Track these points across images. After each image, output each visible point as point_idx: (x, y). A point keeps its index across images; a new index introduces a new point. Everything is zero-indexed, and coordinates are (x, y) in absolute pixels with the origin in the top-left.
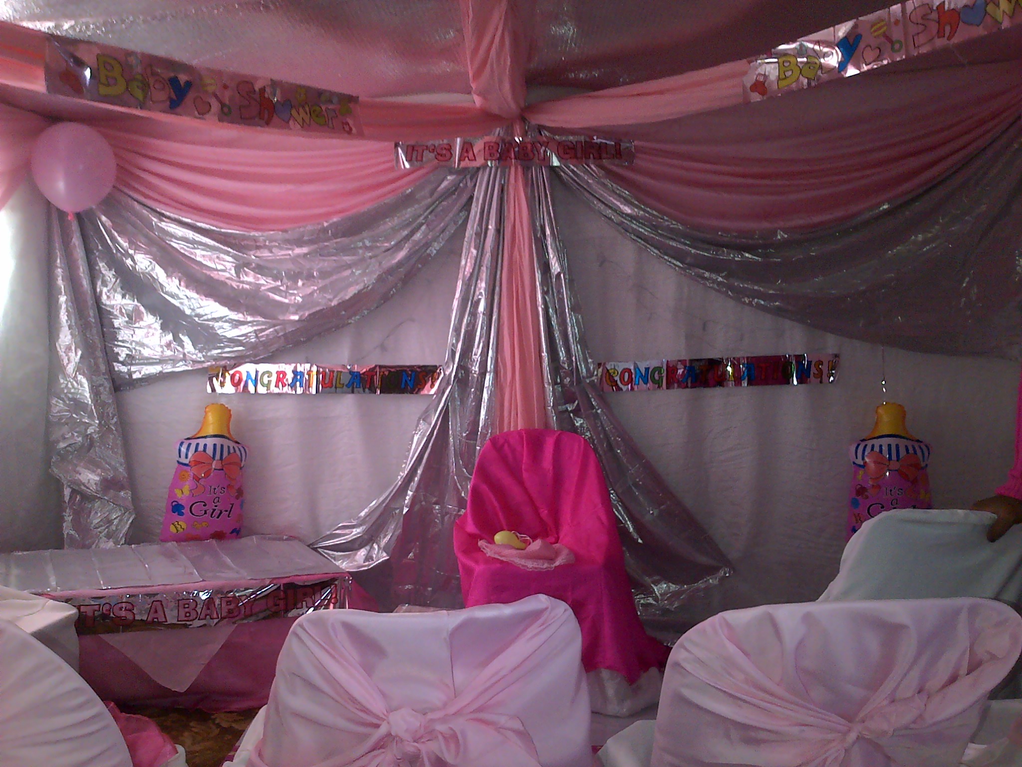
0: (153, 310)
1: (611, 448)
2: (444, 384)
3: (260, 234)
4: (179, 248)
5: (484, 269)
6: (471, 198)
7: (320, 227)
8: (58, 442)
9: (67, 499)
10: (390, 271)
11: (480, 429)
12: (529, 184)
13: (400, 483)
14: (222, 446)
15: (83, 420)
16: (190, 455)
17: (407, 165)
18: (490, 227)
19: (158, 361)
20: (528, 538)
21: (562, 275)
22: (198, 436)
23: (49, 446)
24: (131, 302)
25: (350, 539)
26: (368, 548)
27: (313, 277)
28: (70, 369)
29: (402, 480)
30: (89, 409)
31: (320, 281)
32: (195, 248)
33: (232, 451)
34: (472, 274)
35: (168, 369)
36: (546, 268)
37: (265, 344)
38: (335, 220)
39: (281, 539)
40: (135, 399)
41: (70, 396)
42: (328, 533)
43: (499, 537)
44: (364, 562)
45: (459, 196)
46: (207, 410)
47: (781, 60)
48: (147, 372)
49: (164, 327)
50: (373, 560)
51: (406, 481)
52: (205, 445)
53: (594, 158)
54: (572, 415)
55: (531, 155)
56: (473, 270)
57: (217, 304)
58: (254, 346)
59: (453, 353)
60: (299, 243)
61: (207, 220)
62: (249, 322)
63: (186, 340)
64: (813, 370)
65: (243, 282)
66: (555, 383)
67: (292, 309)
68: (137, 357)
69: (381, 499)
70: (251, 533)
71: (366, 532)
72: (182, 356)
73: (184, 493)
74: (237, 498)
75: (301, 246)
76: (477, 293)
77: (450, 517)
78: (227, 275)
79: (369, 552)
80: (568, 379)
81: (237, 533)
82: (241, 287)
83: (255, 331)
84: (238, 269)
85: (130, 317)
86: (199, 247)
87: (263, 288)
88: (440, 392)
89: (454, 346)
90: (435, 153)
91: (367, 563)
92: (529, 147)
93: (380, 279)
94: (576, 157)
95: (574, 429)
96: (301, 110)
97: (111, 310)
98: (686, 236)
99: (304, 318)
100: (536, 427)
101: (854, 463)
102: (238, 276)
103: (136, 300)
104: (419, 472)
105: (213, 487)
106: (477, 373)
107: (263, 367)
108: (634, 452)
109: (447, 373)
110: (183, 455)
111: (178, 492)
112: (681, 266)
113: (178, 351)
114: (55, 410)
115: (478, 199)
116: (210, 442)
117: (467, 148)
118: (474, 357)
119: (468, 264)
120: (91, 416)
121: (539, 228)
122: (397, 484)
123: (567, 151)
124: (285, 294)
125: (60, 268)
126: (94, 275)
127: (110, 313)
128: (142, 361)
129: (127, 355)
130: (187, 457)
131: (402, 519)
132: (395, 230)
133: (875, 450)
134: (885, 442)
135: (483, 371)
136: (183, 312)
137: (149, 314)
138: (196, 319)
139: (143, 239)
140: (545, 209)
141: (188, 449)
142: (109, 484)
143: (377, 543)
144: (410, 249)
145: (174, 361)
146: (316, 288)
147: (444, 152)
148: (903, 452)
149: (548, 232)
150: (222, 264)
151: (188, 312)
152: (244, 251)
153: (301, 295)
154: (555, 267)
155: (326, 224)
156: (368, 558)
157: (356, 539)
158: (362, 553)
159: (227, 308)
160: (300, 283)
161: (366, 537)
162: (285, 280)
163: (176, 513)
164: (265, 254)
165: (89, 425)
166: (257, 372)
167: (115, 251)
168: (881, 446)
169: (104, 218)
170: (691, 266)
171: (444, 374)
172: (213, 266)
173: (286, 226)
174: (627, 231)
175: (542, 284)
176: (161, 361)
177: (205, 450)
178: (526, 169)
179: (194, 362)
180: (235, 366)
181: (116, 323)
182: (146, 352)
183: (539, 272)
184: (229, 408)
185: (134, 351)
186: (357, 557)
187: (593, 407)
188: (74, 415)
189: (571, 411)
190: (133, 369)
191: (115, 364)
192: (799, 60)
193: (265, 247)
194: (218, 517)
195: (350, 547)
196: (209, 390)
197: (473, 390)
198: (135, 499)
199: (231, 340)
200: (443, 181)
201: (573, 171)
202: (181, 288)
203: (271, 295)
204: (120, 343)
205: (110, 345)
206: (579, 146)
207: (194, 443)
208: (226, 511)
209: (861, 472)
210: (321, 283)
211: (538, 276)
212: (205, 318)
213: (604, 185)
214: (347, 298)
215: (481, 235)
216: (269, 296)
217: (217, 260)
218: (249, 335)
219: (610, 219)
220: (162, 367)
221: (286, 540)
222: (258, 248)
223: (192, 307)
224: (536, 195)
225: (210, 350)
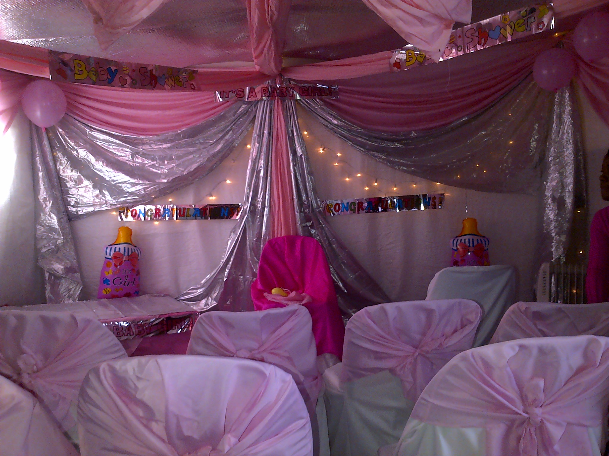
0: (88, 178)
1: (330, 244)
2: (243, 214)
3: (145, 137)
4: (101, 145)
5: (263, 153)
6: (255, 116)
7: (176, 133)
8: (42, 248)
9: (47, 278)
10: (214, 156)
11: (262, 236)
12: (285, 109)
13: (222, 265)
14: (128, 249)
15: (55, 237)
16: (112, 254)
17: (221, 100)
18: (265, 132)
19: (92, 205)
20: (289, 291)
21: (303, 156)
22: (115, 244)
23: (37, 251)
24: (76, 174)
25: (196, 295)
26: (206, 299)
27: (173, 159)
28: (48, 210)
29: (223, 264)
30: (58, 231)
31: (176, 161)
32: (109, 145)
33: (133, 251)
34: (256, 156)
35: (98, 209)
36: (294, 152)
37: (149, 195)
38: (184, 129)
39: (160, 296)
40: (79, 225)
41: (47, 224)
42: (185, 292)
43: (274, 291)
44: (204, 307)
45: (249, 116)
46: (120, 230)
47: (407, 52)
48: (86, 211)
49: (94, 187)
50: (209, 305)
51: (225, 263)
52: (120, 248)
53: (318, 95)
54: (309, 228)
55: (285, 94)
56: (257, 154)
57: (123, 175)
58: (143, 196)
59: (248, 198)
60: (165, 141)
61: (115, 130)
62: (141, 184)
63: (106, 193)
64: (431, 202)
65: (136, 162)
66: (301, 212)
67: (163, 176)
68: (81, 203)
69: (212, 274)
70: (145, 293)
71: (204, 291)
72: (104, 202)
73: (110, 273)
74: (137, 275)
75: (167, 143)
76: (259, 166)
77: (248, 282)
78: (127, 158)
79: (207, 301)
80: (307, 210)
81: (137, 293)
82: (135, 165)
83: (144, 188)
84: (133, 156)
85: (76, 182)
86: (112, 144)
87: (146, 165)
88: (242, 217)
89: (248, 194)
90: (236, 93)
91: (206, 307)
92: (284, 90)
93: (209, 160)
94: (308, 95)
95: (311, 235)
96: (170, 80)
97: (66, 179)
98: (366, 135)
99: (169, 181)
100: (292, 234)
101: (452, 249)
102: (133, 159)
103: (79, 173)
104: (232, 259)
105: (124, 270)
106: (260, 207)
107: (148, 207)
108: (342, 247)
109: (245, 208)
110: (108, 254)
111: (106, 273)
112: (364, 150)
113: (102, 199)
114: (38, 233)
115: (258, 117)
116: (122, 247)
117: (252, 90)
118: (258, 199)
119: (255, 151)
120: (58, 234)
121: (290, 132)
122: (220, 266)
123: (304, 92)
124: (158, 168)
125: (38, 157)
126: (55, 160)
127: (65, 180)
128: (83, 205)
129: (75, 202)
130: (110, 255)
131: (223, 284)
132: (216, 134)
133: (462, 242)
134: (467, 237)
135: (263, 206)
136: (105, 179)
137: (86, 180)
138: (112, 183)
139: (81, 141)
140: (293, 122)
141: (111, 251)
142: (69, 270)
143: (211, 297)
144: (224, 144)
145: (101, 205)
146: (174, 165)
147: (240, 93)
148: (475, 243)
149: (295, 134)
150: (124, 153)
151: (108, 179)
152: (136, 146)
153: (167, 169)
154: (299, 152)
155: (179, 132)
156: (206, 304)
157: (200, 295)
158: (204, 301)
159: (129, 177)
160: (166, 162)
161: (205, 293)
162: (158, 161)
163: (106, 284)
164: (148, 147)
165: (58, 239)
166: (145, 209)
167: (67, 148)
168: (465, 240)
169: (60, 130)
170: (369, 150)
171: (244, 209)
172: (119, 154)
173: (158, 133)
174: (336, 133)
175: (293, 161)
176: (94, 205)
177: (119, 251)
178: (283, 102)
179: (111, 205)
180: (133, 207)
181: (69, 185)
182: (85, 200)
183: (291, 155)
184: (131, 229)
185: (79, 200)
186: (200, 305)
187: (320, 224)
188: (50, 234)
189: (309, 226)
190: (79, 209)
191: (68, 207)
192: (415, 53)
193: (147, 144)
194: (128, 285)
195: (197, 299)
196: (120, 220)
197: (258, 216)
198: (82, 277)
199: (131, 193)
200: (240, 108)
201: (307, 102)
202: (104, 166)
203: (151, 169)
204: (71, 196)
205: (66, 197)
206: (310, 88)
207: (114, 247)
208: (132, 282)
209: (456, 253)
210: (178, 162)
211: (291, 157)
212: (117, 182)
213: (323, 109)
214: (192, 170)
215: (261, 135)
216: (150, 169)
217: (121, 151)
218: (141, 190)
219: (327, 126)
220: (94, 208)
221: (163, 296)
222: (143, 144)
223: (110, 176)
224: (289, 115)
225: (120, 198)
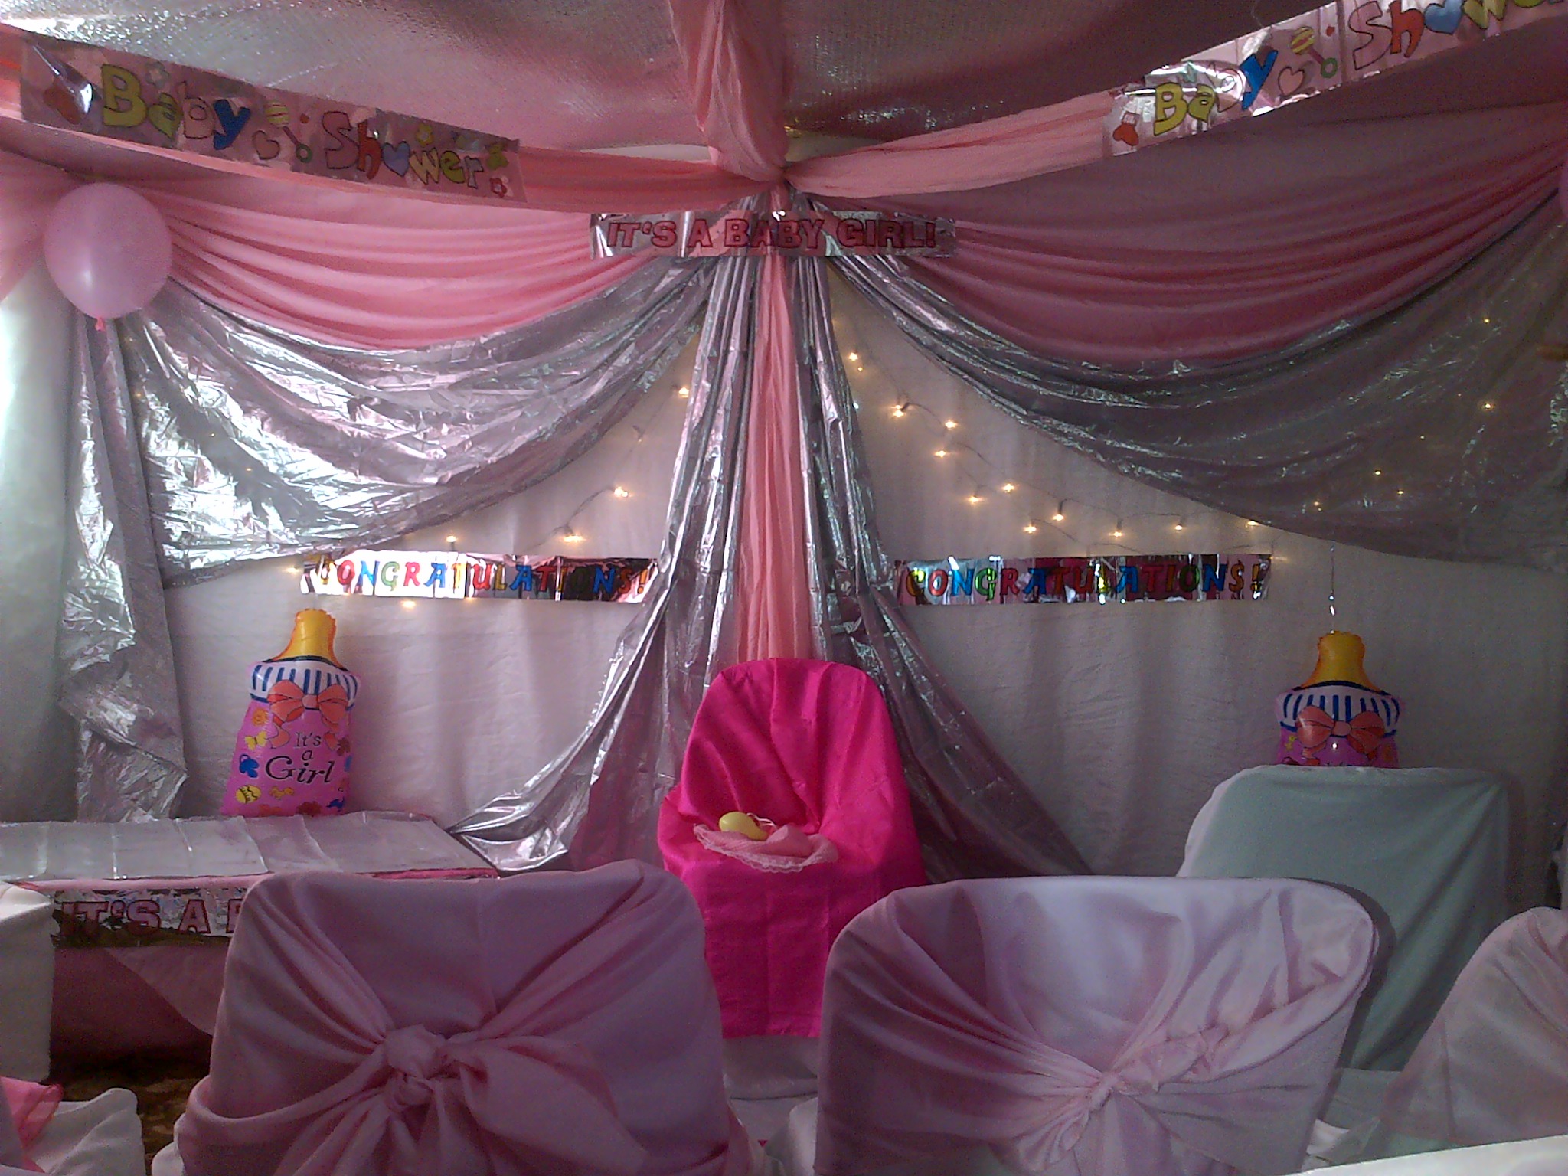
0: (222, 466)
1: (913, 691)
2: (657, 588)
3: (385, 352)
4: (265, 373)
5: (721, 412)
6: (705, 303)
7: (473, 344)
8: (73, 660)
9: (85, 749)
10: (580, 414)
11: (710, 657)
12: (794, 285)
13: (587, 737)
14: (319, 673)
15: (113, 629)
16: (269, 685)
17: (609, 252)
18: (732, 348)
19: (229, 542)
20: (772, 824)
21: (840, 424)
22: (282, 658)
23: (61, 664)
24: (193, 454)
25: (508, 822)
26: (537, 835)
27: (465, 420)
28: (94, 551)
29: (590, 733)
30: (122, 612)
31: (474, 426)
32: (288, 374)
33: (334, 681)
34: (702, 420)
35: (243, 554)
36: (816, 413)
37: (389, 520)
38: (497, 333)
39: (406, 819)
40: (198, 601)
41: (94, 591)
42: (478, 811)
43: (725, 821)
44: (531, 858)
45: (687, 300)
46: (299, 618)
47: (1160, 91)
48: (212, 560)
49: (240, 493)
50: (543, 855)
51: (597, 733)
52: (293, 671)
53: (894, 246)
54: (852, 639)
55: (796, 239)
56: (704, 413)
57: (317, 457)
58: (371, 524)
59: (672, 540)
60: (444, 367)
61: (306, 331)
62: (365, 486)
63: (272, 513)
64: (1229, 579)
65: (359, 426)
66: (827, 590)
67: (429, 468)
68: (198, 536)
69: (559, 761)
70: (358, 807)
71: (534, 811)
72: (264, 536)
73: (258, 744)
74: (340, 752)
75: (446, 373)
76: (710, 449)
77: (662, 792)
78: (337, 416)
79: (538, 842)
80: (848, 584)
81: (340, 806)
82: (356, 434)
83: (373, 500)
84: (353, 407)
85: (189, 476)
86: (295, 372)
87: (389, 436)
88: (652, 597)
89: (674, 528)
90: (652, 235)
91: (534, 859)
92: (794, 226)
93: (564, 426)
94: (865, 244)
95: (855, 662)
96: (425, 158)
97: (162, 465)
98: (1031, 368)
99: (446, 481)
100: (796, 656)
101: (1283, 724)
102: (353, 418)
103: (199, 451)
104: (617, 721)
105: (302, 735)
106: (708, 571)
107: (385, 556)
108: (950, 703)
109: (663, 570)
110: (259, 685)
111: (248, 740)
112: (1025, 413)
113: (259, 528)
114: (71, 612)
115: (714, 305)
116: (300, 667)
117: (700, 228)
118: (703, 546)
119: (698, 404)
120: (124, 623)
121: (807, 352)
122: (583, 738)
123: (854, 235)
124: (424, 445)
125: (87, 399)
126: (137, 412)
127: (161, 470)
128: (204, 543)
129: (183, 532)
130: (264, 690)
131: (589, 790)
132: (589, 350)
133: (1313, 703)
134: (1330, 691)
135: (717, 568)
136: (266, 470)
137: (218, 472)
138: (286, 480)
139: (211, 358)
140: (816, 323)
141: (267, 676)
142: (146, 727)
143: (551, 829)
144: (610, 381)
145: (254, 544)
146: (467, 437)
147: (665, 233)
148: (1356, 709)
149: (820, 358)
150: (329, 399)
151: (273, 469)
152: (361, 379)
153: (444, 447)
154: (831, 411)
155: (483, 340)
156: (537, 851)
157: (518, 821)
158: (528, 843)
159: (331, 464)
160: (445, 429)
161: (535, 819)
162: (422, 425)
163: (246, 774)
164: (392, 383)
165: (122, 636)
166: (376, 563)
167: (168, 377)
168: (1322, 699)
169: (154, 326)
170: (1040, 413)
171: (659, 572)
172: (315, 400)
173: (425, 343)
174: (942, 358)
175: (810, 436)
176: (234, 544)
177: (291, 679)
178: (789, 261)
179: (284, 546)
180: (344, 553)
181: (169, 485)
182: (212, 530)
183: (805, 418)
184: (333, 617)
185: (193, 527)
186: (520, 850)
187: (887, 629)
188: (99, 622)
189: (851, 634)
190: (192, 553)
191: (165, 546)
192: (1185, 90)
193: (394, 373)
194: (309, 782)
195: (511, 833)
196: (305, 589)
197: (701, 597)
198: (189, 752)
199: (336, 513)
200: (662, 278)
201: (859, 264)
202: (264, 433)
203: (401, 446)
204: (173, 515)
205: (159, 518)
206: (871, 226)
207: (276, 667)
208: (322, 772)
209: (1292, 737)
210: (476, 430)
211: (803, 425)
212: (298, 478)
213: (905, 286)
214: (511, 451)
215: (717, 362)
216: (397, 447)
217: (320, 392)
218: (363, 505)
219: (917, 340)
220: (235, 553)
221: (412, 819)
222: (384, 374)
223: (280, 462)
224: (803, 300)
225: (308, 527)
